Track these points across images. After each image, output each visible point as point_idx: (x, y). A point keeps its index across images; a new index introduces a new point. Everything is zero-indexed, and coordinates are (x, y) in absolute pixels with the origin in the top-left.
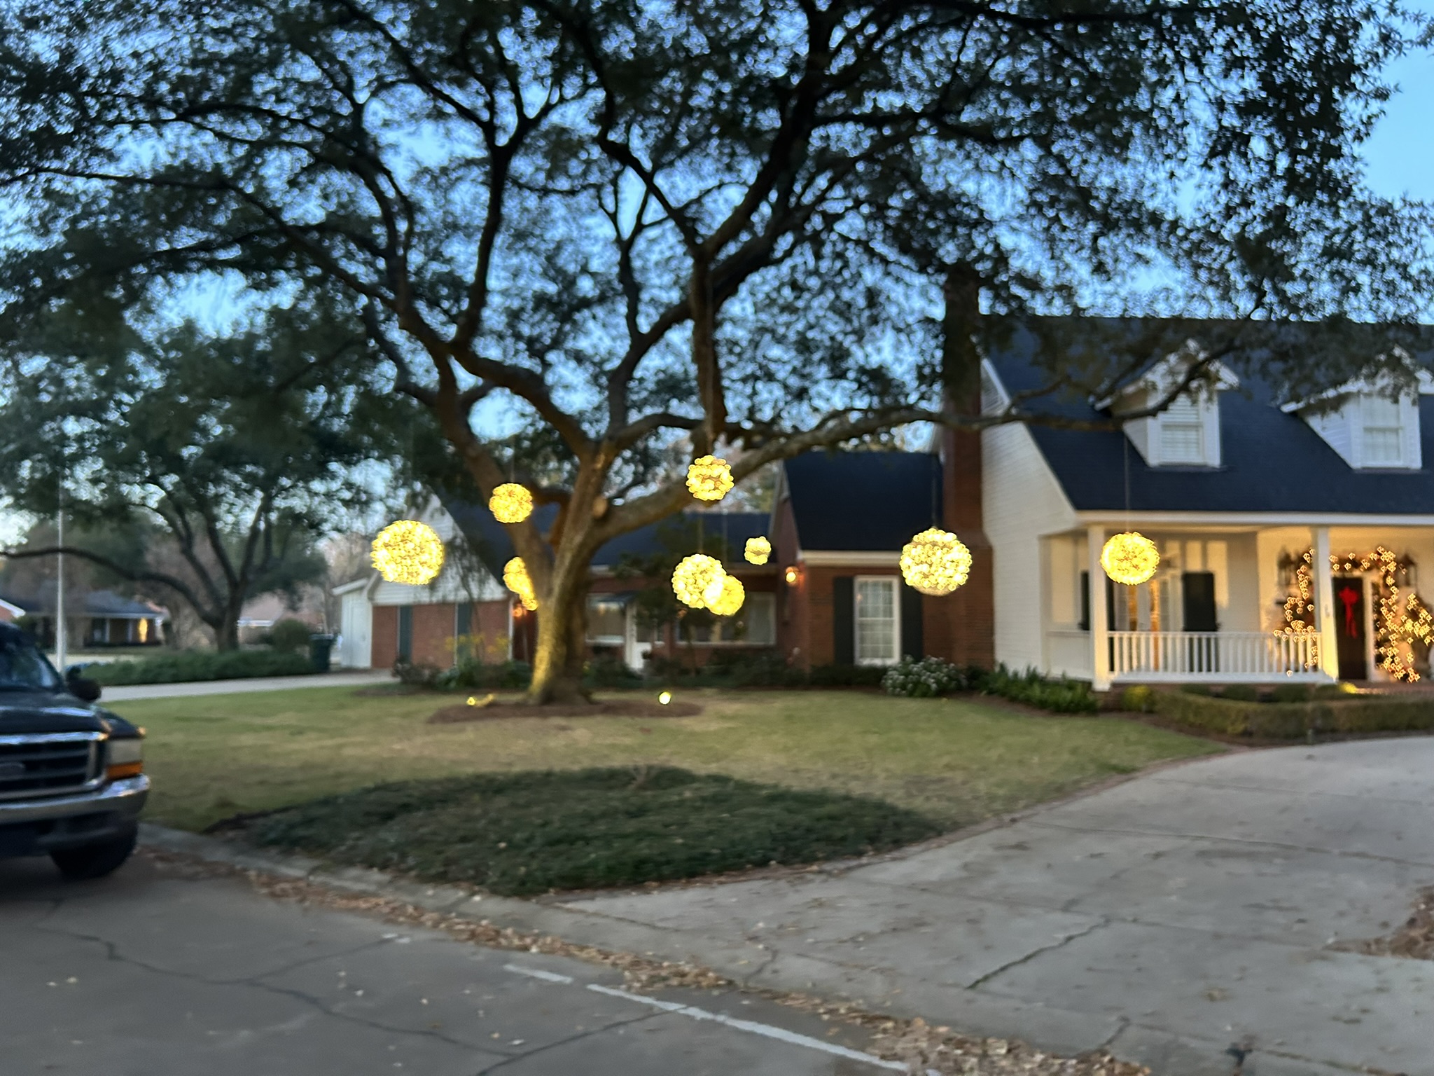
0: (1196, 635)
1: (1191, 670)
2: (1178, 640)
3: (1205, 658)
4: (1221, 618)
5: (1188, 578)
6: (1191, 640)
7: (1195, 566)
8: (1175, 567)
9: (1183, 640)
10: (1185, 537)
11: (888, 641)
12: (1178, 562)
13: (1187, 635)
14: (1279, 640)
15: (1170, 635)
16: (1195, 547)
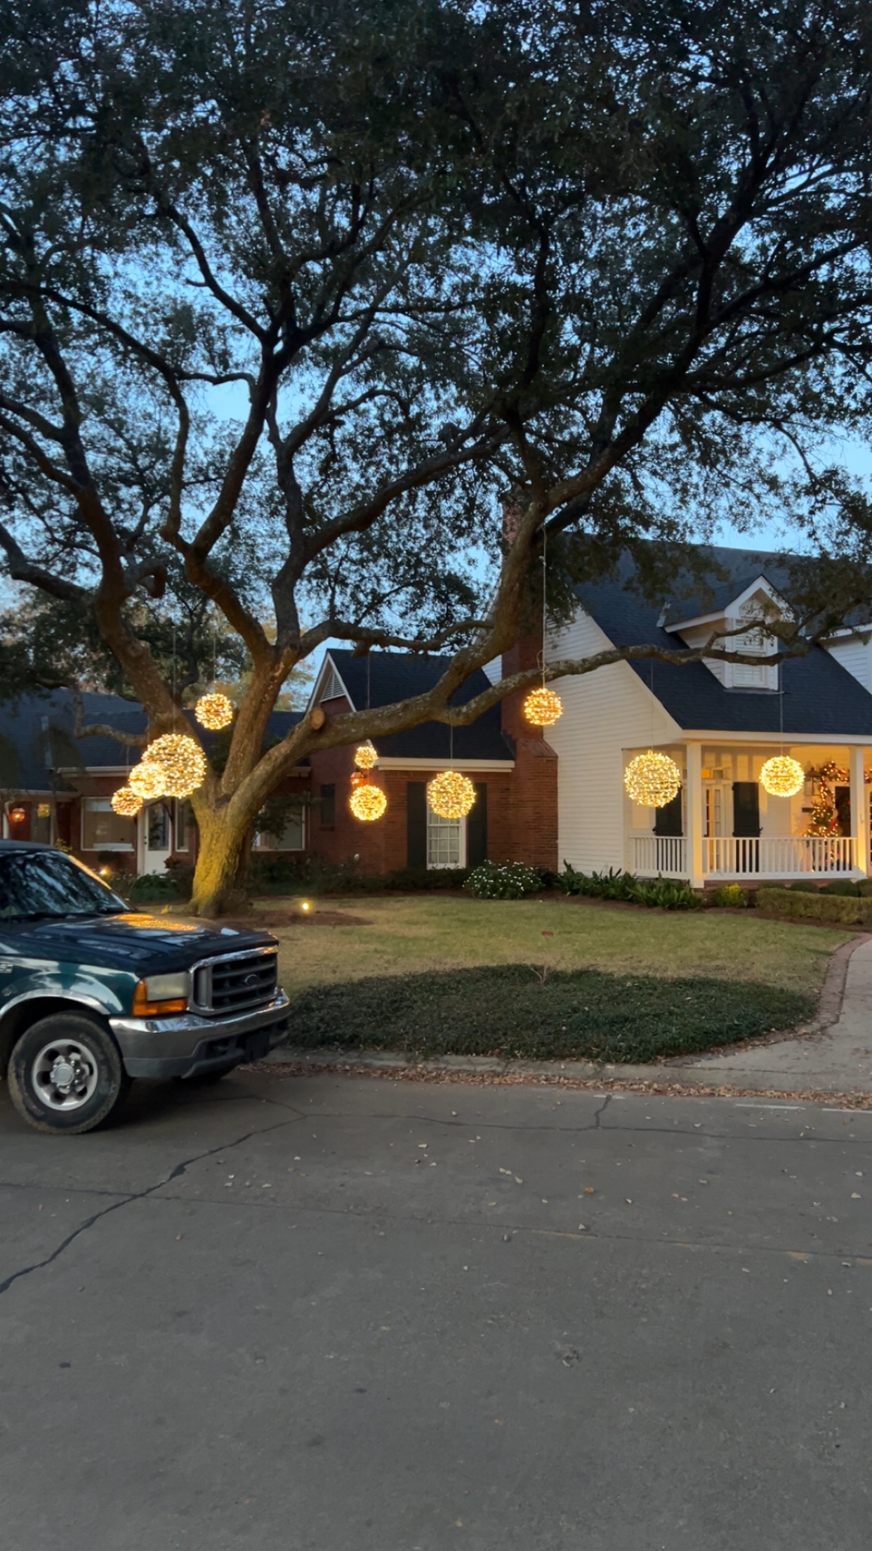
0: (741, 839)
1: (738, 870)
2: (728, 842)
3: (749, 860)
4: (763, 823)
5: (737, 787)
6: (738, 842)
7: (743, 777)
8: (727, 779)
9: (731, 842)
10: (734, 751)
11: (454, 846)
12: (730, 774)
13: (735, 839)
14: (808, 842)
15: (722, 839)
16: (743, 759)
